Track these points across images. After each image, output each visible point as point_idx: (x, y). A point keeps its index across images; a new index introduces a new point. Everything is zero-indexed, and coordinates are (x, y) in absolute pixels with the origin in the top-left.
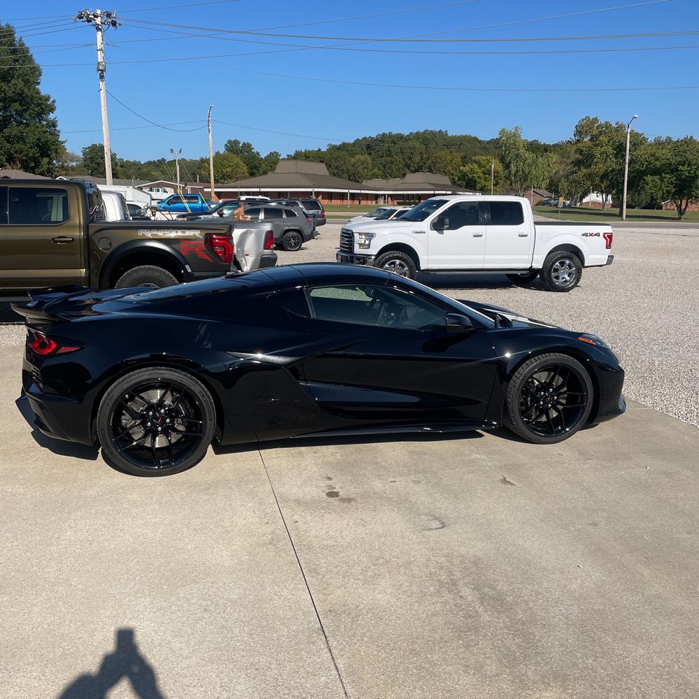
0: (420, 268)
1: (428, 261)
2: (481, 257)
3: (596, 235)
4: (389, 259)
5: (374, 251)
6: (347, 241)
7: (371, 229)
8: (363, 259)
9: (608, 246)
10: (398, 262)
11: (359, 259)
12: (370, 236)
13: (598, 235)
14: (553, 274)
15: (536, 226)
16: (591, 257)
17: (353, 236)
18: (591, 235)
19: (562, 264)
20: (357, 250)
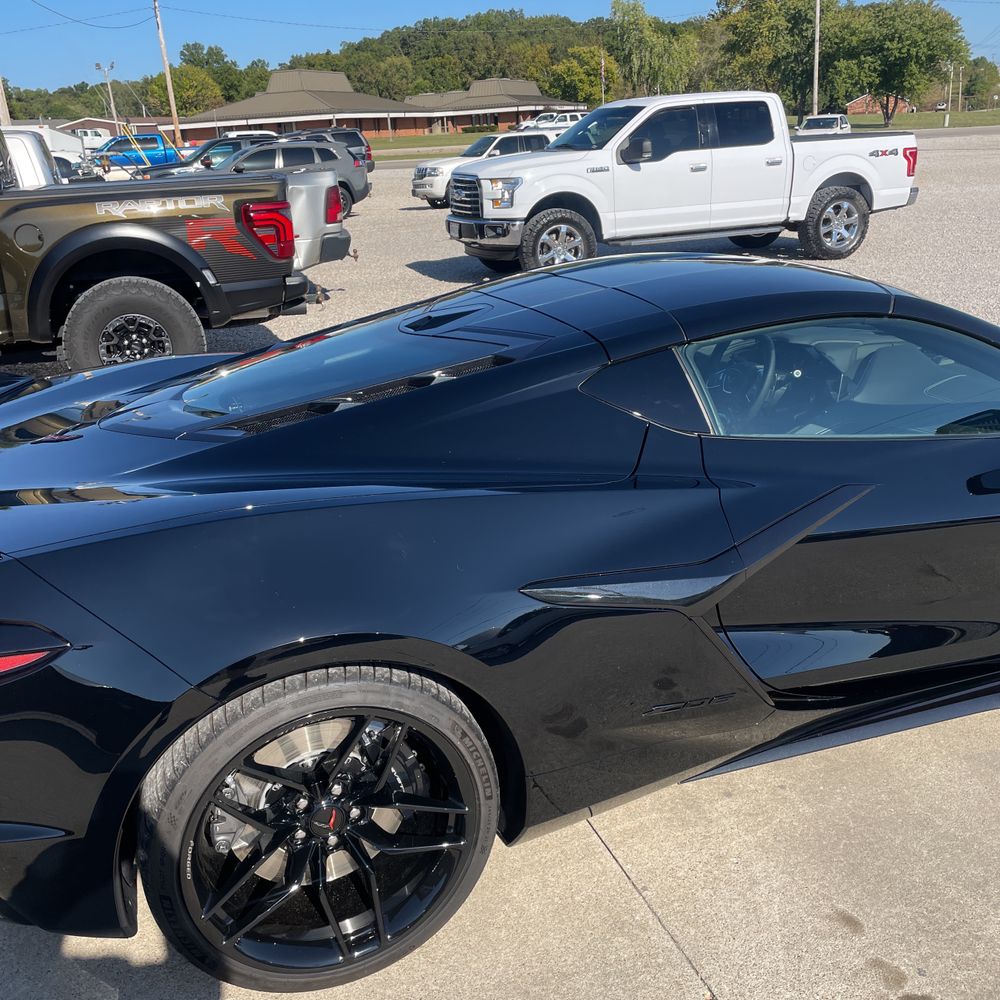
0: (602, 236)
1: (616, 223)
2: (706, 208)
3: (891, 153)
4: (547, 225)
5: (521, 210)
6: (467, 196)
7: (513, 169)
8: (501, 228)
9: (911, 172)
10: (564, 228)
11: (494, 228)
12: (512, 184)
13: (895, 152)
14: (823, 230)
15: (794, 144)
16: (885, 192)
17: (480, 186)
18: (884, 153)
19: (837, 209)
20: (489, 211)
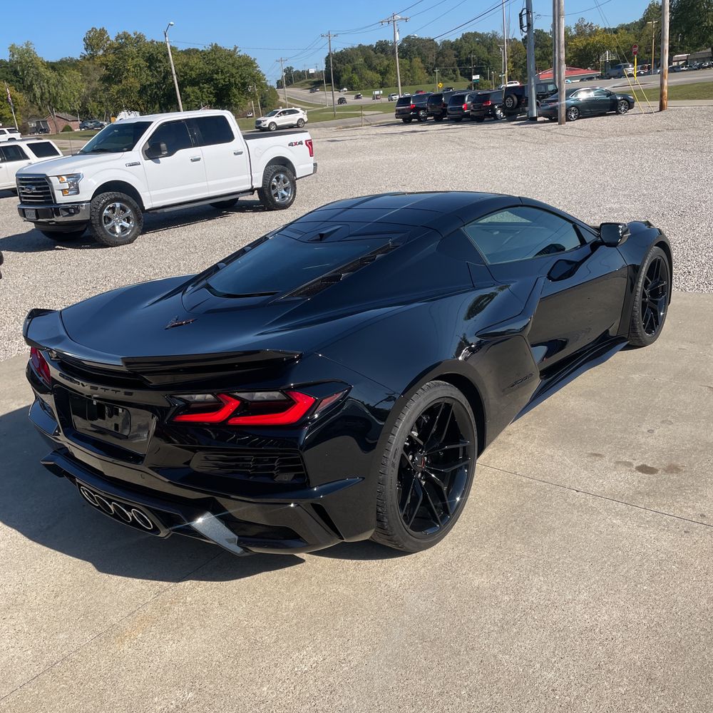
0: (144, 207)
1: (151, 198)
2: (205, 184)
3: (299, 143)
4: (105, 204)
5: (86, 194)
7: (74, 168)
8: (74, 208)
9: (311, 154)
10: (118, 205)
11: (67, 210)
12: (75, 178)
13: (301, 143)
14: (273, 192)
15: (247, 141)
16: (302, 167)
17: (50, 182)
18: (296, 144)
19: (278, 179)
20: (60, 198)
